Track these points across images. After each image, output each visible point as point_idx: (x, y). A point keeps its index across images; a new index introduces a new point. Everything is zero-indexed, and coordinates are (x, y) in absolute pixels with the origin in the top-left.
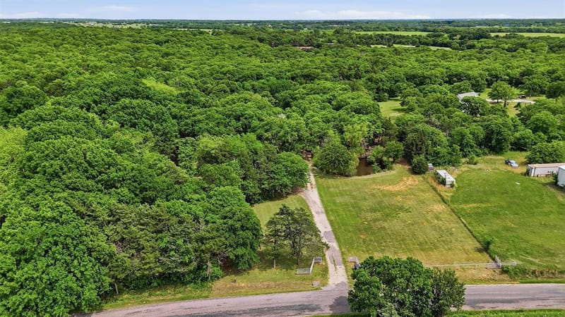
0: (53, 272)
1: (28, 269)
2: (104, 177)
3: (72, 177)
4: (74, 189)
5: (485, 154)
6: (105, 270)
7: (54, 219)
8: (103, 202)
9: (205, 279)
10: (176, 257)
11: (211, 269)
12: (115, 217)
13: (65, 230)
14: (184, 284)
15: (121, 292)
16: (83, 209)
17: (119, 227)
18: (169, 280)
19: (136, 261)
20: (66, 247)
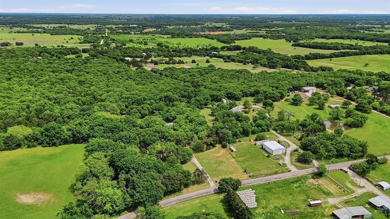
9: (181, 190)
14: (176, 192)
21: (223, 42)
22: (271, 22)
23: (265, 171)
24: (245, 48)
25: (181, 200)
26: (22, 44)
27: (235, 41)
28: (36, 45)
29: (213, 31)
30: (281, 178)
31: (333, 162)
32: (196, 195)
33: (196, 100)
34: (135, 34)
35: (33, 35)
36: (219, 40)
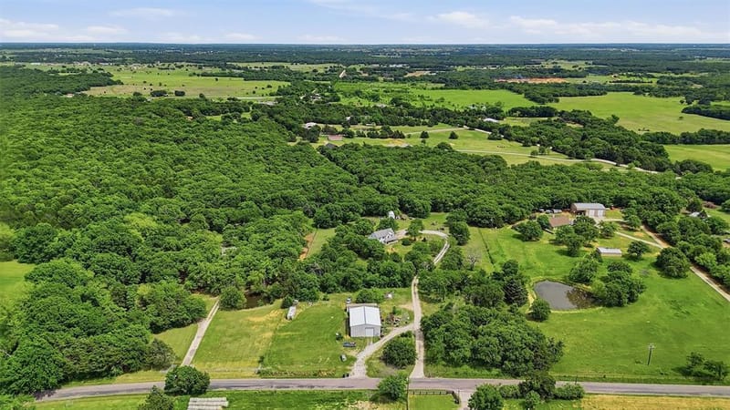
0: (37, 371)
1: (26, 369)
2: (68, 321)
3: (49, 324)
4: (50, 331)
5: (344, 292)
6: (61, 369)
7: (39, 347)
8: (61, 338)
9: (112, 375)
10: (96, 364)
11: (115, 370)
12: (68, 344)
13: (43, 352)
14: (103, 377)
15: (72, 381)
16: (53, 341)
17: (70, 350)
18: (94, 375)
19: (78, 366)
20: (43, 359)
21: (534, 99)
22: (698, 60)
23: (301, 368)
24: (563, 112)
25: (95, 393)
26: (182, 94)
27: (560, 98)
28: (201, 96)
29: (541, 78)
30: (312, 387)
31: (456, 373)
32: (127, 391)
33: (327, 209)
34: (385, 81)
35: (217, 80)
36: (528, 96)
